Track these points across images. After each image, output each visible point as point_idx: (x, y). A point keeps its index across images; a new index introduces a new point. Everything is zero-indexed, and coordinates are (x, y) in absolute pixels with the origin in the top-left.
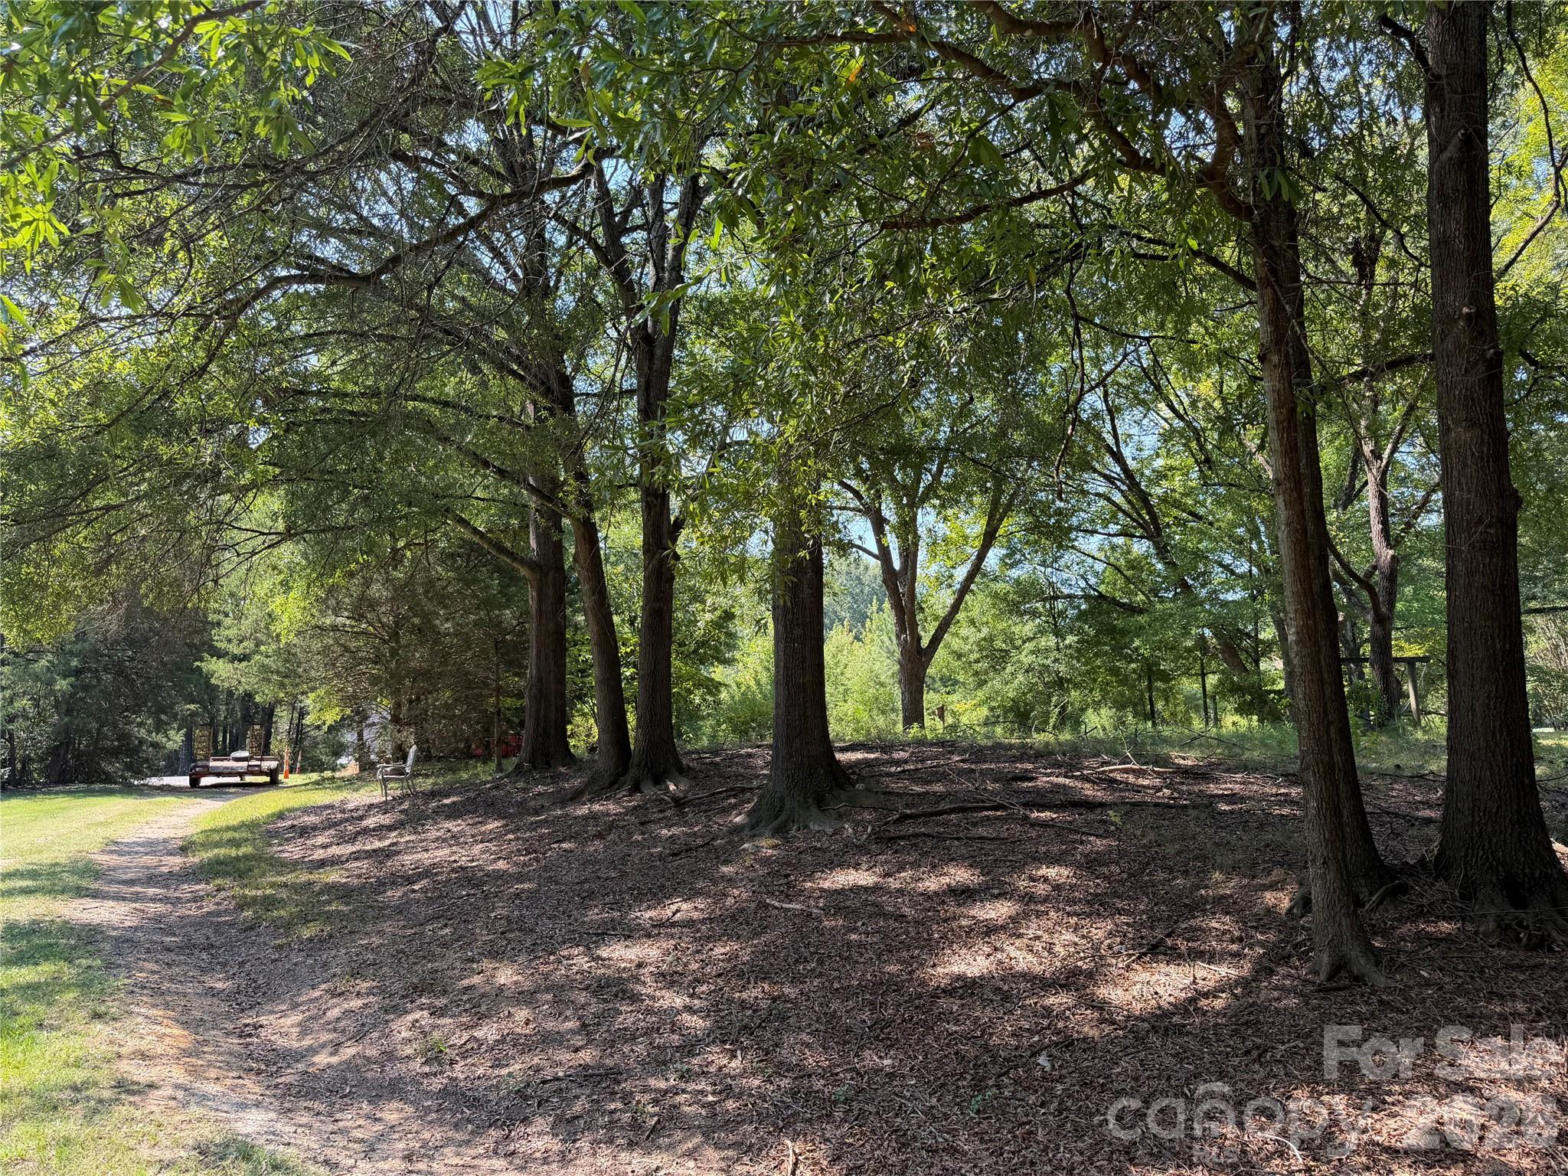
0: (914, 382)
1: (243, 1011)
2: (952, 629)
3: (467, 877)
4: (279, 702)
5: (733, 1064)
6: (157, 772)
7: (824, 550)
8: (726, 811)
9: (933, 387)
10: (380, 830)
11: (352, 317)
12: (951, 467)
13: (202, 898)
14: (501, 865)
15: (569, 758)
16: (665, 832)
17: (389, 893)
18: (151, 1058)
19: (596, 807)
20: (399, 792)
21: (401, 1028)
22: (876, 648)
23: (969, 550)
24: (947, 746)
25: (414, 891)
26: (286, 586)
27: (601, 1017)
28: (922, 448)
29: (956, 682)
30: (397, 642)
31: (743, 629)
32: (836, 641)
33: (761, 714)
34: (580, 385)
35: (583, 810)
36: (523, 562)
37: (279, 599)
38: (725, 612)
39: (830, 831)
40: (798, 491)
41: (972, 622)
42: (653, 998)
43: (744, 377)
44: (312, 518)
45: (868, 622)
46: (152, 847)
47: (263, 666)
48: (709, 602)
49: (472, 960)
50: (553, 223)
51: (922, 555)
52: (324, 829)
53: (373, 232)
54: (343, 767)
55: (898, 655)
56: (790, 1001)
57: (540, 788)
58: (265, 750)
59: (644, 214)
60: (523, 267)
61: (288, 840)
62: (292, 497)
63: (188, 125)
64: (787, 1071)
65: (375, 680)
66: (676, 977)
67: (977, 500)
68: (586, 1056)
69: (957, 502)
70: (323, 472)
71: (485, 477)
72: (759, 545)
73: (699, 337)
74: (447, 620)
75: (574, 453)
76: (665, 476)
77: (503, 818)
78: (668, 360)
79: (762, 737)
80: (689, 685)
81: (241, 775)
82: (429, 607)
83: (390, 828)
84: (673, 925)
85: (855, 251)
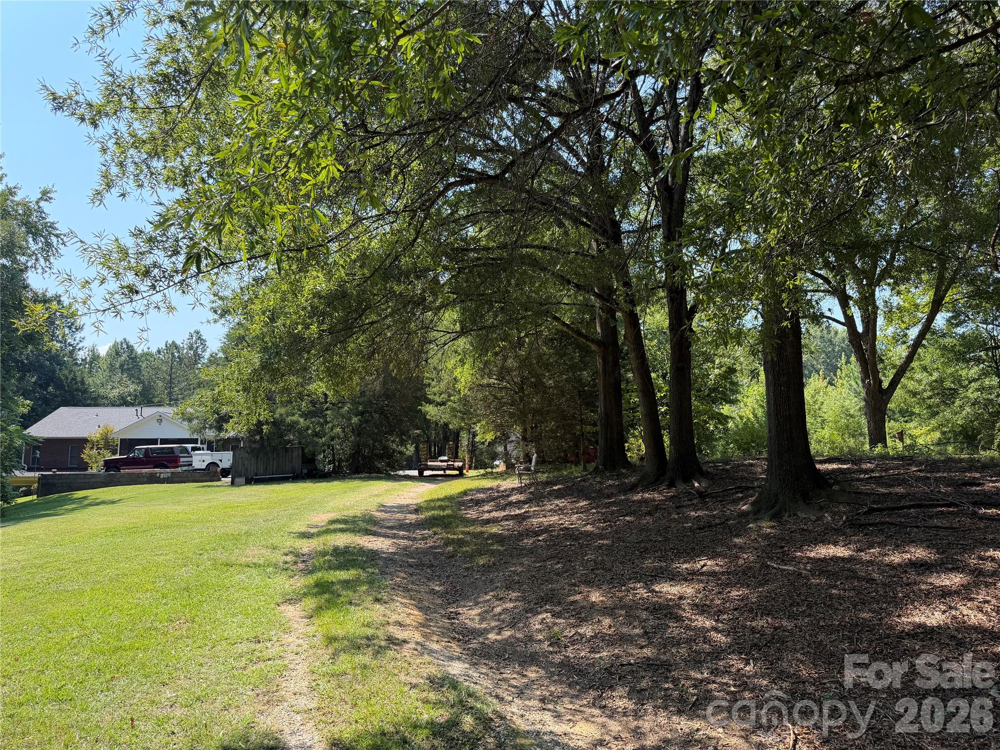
0: (867, 193)
1: (449, 604)
2: (908, 374)
3: (569, 534)
4: (462, 428)
5: (747, 668)
6: (403, 468)
7: (802, 321)
8: (736, 502)
9: (884, 197)
10: (519, 504)
11: (490, 201)
12: (902, 254)
13: (426, 538)
14: (589, 528)
15: (627, 464)
16: (693, 513)
17: (525, 541)
18: (404, 626)
19: (647, 495)
20: (528, 482)
21: (535, 623)
22: (845, 391)
23: (920, 315)
24: (907, 459)
25: (539, 541)
26: (462, 362)
27: (657, 628)
28: (877, 242)
29: (913, 414)
30: (523, 393)
31: (743, 380)
32: (813, 386)
33: (759, 437)
34: (625, 226)
35: (638, 497)
36: (593, 341)
37: (459, 370)
38: (729, 368)
39: (814, 518)
40: (779, 279)
41: (925, 369)
42: (690, 620)
43: (736, 204)
44: (474, 322)
45: (839, 372)
46: (402, 508)
47: (453, 408)
48: (717, 362)
49: (575, 585)
50: (606, 125)
51: (880, 321)
52: (488, 502)
53: (501, 149)
54: (497, 466)
55: (863, 395)
56: (787, 631)
57: (610, 482)
58: (455, 456)
59: (664, 108)
60: (588, 156)
61: (470, 507)
62: (464, 310)
63: (398, 99)
64: (787, 677)
65: (511, 415)
66: (705, 608)
67: (925, 277)
68: (648, 652)
69: (908, 280)
70: (479, 295)
71: (568, 290)
72: (751, 320)
73: (704, 183)
74: (550, 379)
75: (622, 269)
76: (682, 277)
77: (589, 499)
78: (682, 202)
79: (760, 453)
80: (705, 418)
81: (444, 470)
82: (539, 371)
83: (524, 502)
84: (702, 574)
85: (816, 106)
